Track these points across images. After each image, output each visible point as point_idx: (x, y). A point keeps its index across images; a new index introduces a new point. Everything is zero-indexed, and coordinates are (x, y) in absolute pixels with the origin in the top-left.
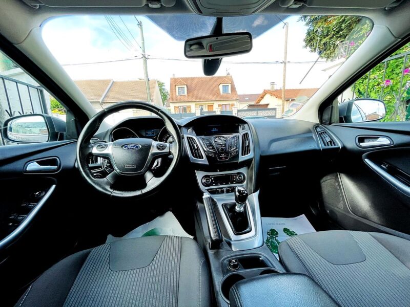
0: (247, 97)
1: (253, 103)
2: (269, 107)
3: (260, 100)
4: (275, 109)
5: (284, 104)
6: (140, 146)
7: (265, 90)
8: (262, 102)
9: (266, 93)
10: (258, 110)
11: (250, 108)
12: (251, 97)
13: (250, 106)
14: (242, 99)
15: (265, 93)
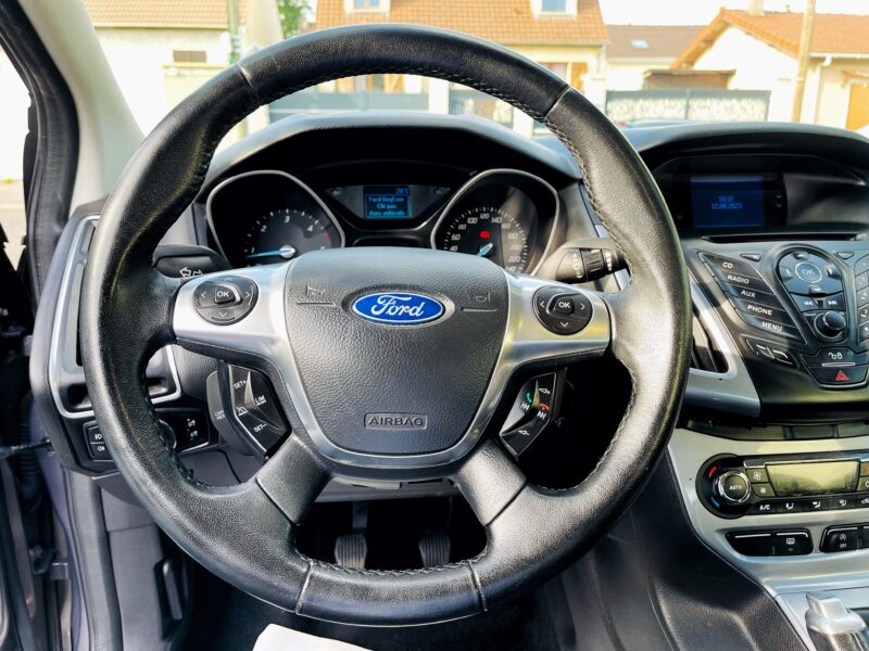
0: (639, 38)
1: (665, 64)
2: (733, 85)
3: (697, 54)
4: (763, 95)
5: (803, 74)
6: (450, 306)
7: (723, 11)
8: (705, 64)
9: (726, 26)
10: (694, 95)
11: (655, 87)
12: (659, 37)
13: (656, 76)
14: (621, 42)
15: (723, 22)
